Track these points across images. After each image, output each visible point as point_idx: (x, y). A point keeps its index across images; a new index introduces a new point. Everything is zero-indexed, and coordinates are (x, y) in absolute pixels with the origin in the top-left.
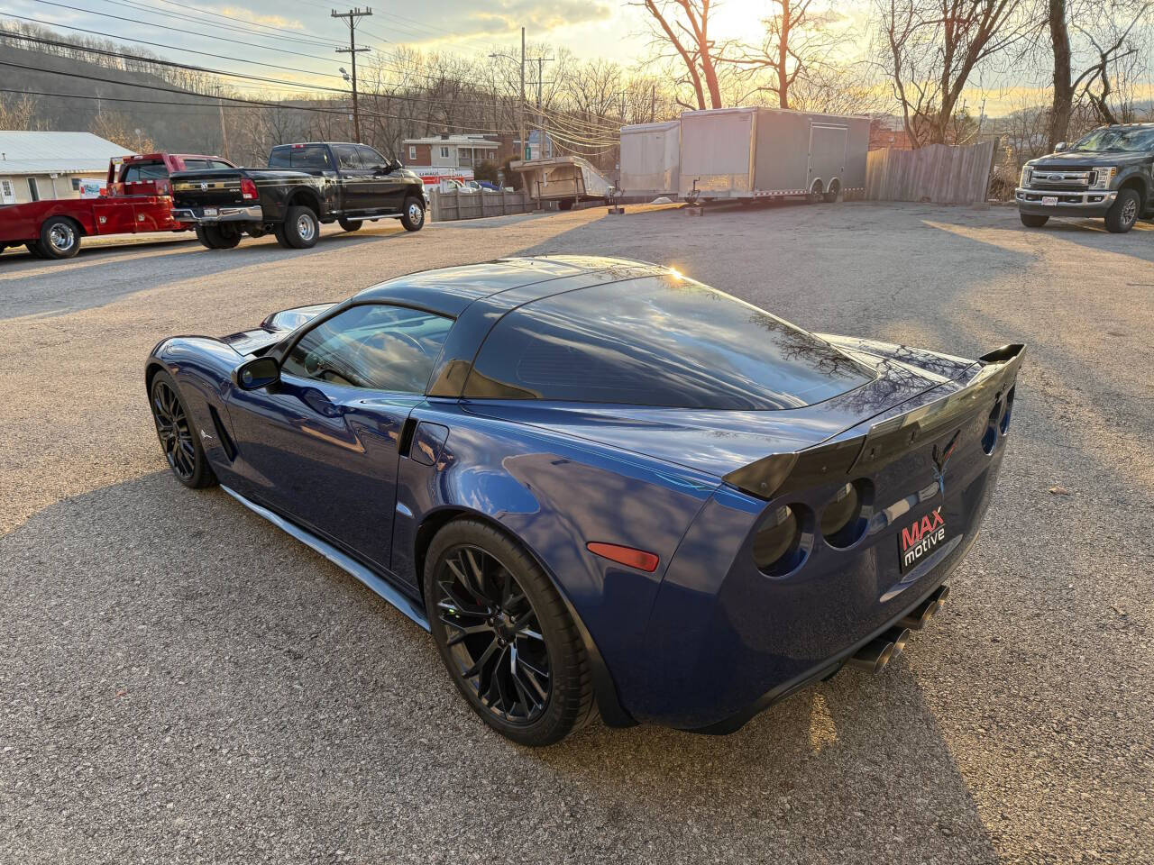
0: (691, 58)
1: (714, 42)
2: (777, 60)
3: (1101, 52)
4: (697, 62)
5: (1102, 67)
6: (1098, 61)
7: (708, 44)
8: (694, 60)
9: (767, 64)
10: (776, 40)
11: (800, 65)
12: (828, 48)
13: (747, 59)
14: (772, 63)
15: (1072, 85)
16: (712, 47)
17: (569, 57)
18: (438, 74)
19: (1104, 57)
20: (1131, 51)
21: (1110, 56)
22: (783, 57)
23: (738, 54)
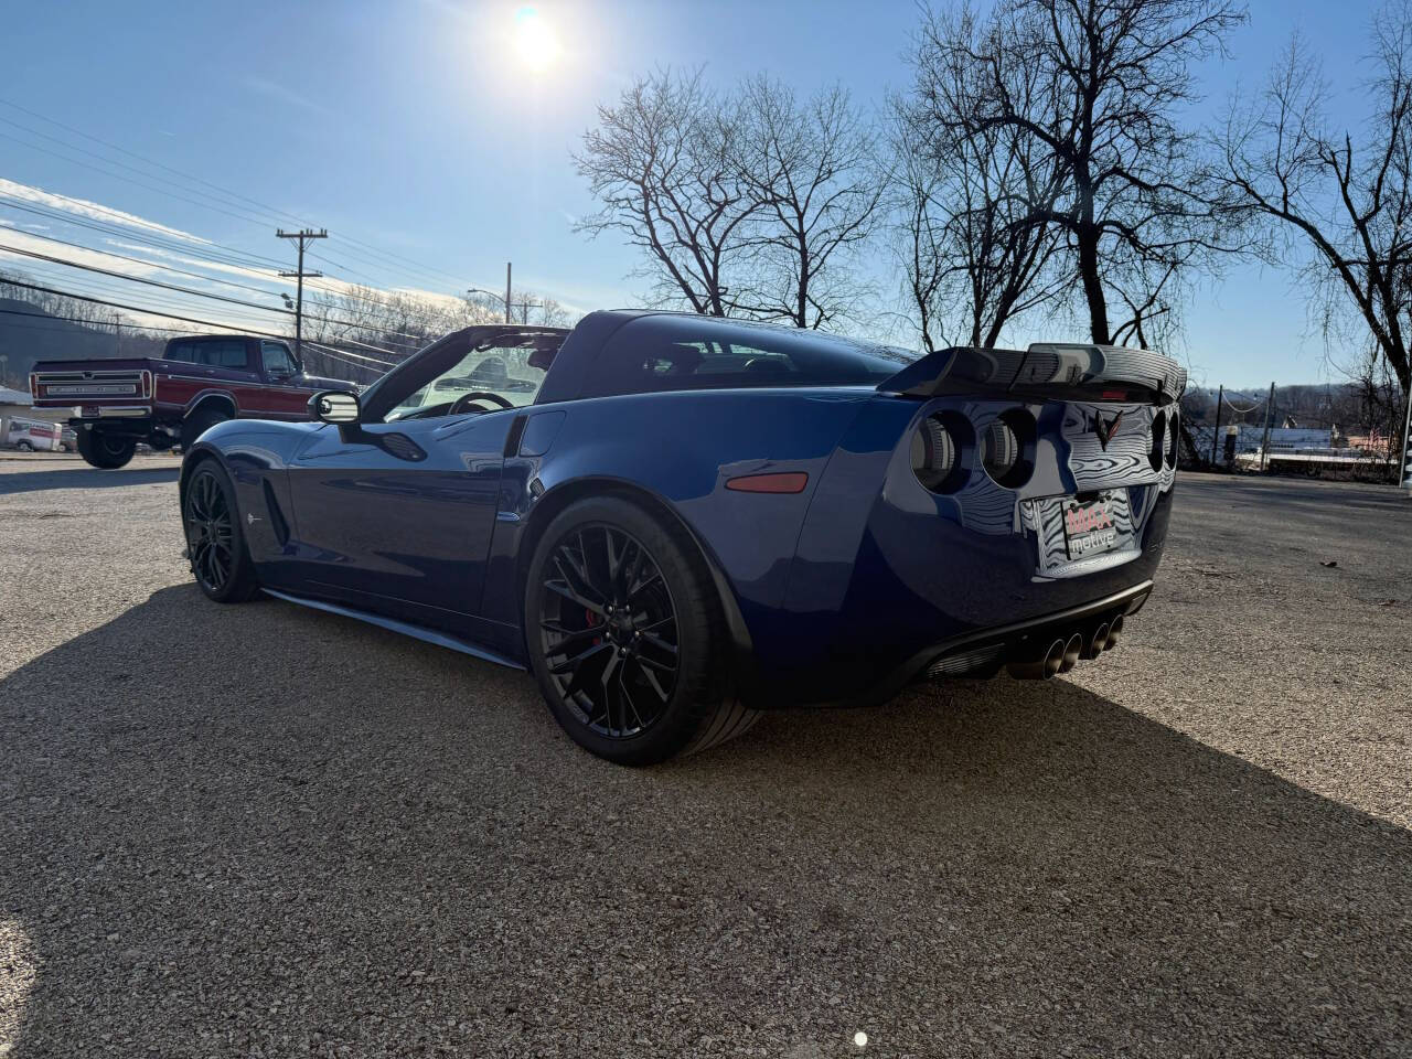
0: (702, 305)
1: (727, 289)
2: (796, 311)
3: (1134, 308)
4: (709, 309)
5: (1137, 322)
6: (1133, 317)
7: (721, 291)
8: (706, 306)
9: (786, 314)
10: (796, 287)
11: (822, 314)
12: (851, 299)
13: (763, 307)
14: (790, 314)
15: (1110, 338)
16: (724, 294)
17: (556, 311)
18: (398, 320)
19: (1138, 313)
20: (1163, 310)
21: (1144, 313)
22: (802, 307)
23: (755, 302)
